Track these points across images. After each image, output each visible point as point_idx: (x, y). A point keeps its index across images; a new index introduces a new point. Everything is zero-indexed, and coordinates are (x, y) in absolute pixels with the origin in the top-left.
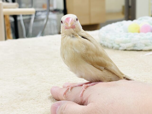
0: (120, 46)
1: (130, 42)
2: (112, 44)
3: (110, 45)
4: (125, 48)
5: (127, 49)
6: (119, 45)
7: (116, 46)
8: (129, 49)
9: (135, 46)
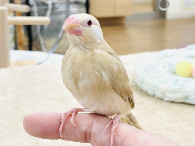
0: (165, 96)
1: (179, 92)
2: (153, 91)
3: (150, 92)
4: (172, 100)
5: (175, 101)
6: (163, 93)
7: (159, 95)
8: (178, 101)
9: (186, 98)
